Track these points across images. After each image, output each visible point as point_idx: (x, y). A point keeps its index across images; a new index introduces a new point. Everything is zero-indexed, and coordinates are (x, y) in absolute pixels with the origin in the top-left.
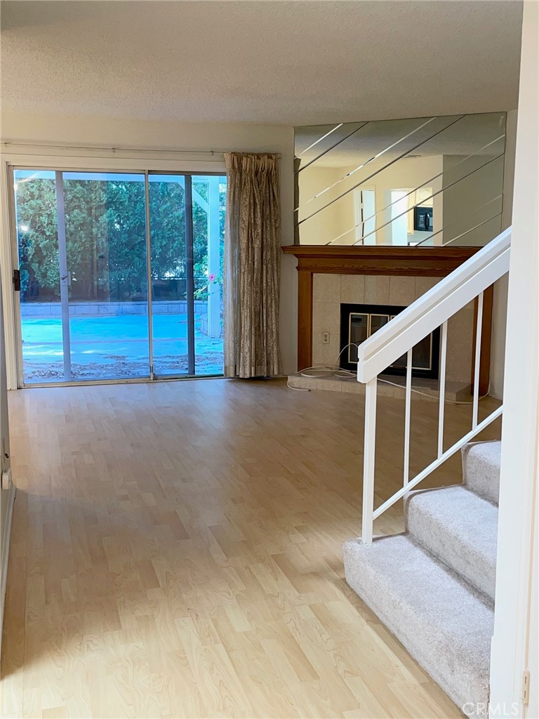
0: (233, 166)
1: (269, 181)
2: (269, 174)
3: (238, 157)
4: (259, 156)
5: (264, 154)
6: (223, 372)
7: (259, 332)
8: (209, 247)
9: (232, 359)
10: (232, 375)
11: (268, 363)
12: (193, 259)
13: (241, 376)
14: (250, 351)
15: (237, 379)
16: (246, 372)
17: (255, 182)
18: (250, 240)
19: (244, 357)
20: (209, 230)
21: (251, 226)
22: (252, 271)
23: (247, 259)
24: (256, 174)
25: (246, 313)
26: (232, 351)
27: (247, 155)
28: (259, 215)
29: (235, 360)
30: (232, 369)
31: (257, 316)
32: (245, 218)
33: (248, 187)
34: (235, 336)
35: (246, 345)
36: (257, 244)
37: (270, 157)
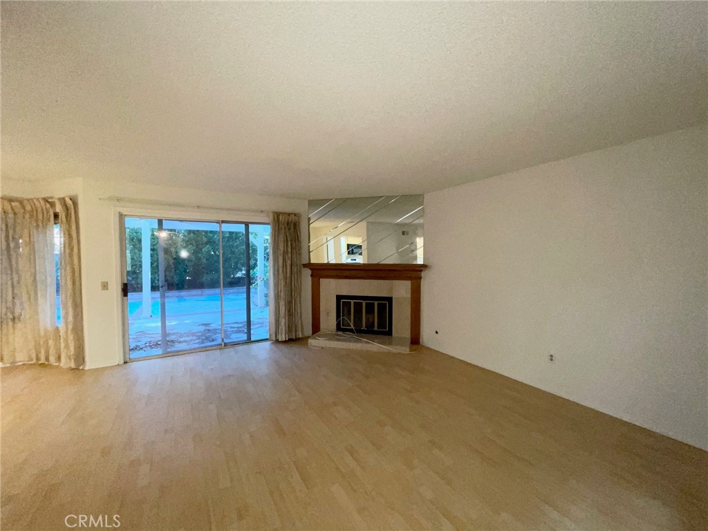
0: (274, 220)
1: (295, 228)
2: (295, 224)
3: (277, 215)
4: (289, 214)
5: (292, 214)
6: (268, 337)
7: (290, 313)
8: (258, 263)
9: (274, 330)
10: (274, 339)
11: (296, 331)
12: (250, 268)
13: (280, 340)
14: (285, 325)
15: (277, 341)
16: (282, 337)
17: (287, 229)
18: (284, 261)
19: (282, 329)
20: (258, 255)
21: (285, 253)
22: (285, 278)
23: (283, 272)
24: (288, 224)
25: (282, 303)
26: (274, 325)
27: (282, 213)
28: (290, 247)
29: (276, 330)
30: (274, 335)
31: (289, 304)
32: (282, 249)
33: (283, 231)
34: (276, 315)
35: (283, 321)
36: (289, 262)
37: (295, 215)
